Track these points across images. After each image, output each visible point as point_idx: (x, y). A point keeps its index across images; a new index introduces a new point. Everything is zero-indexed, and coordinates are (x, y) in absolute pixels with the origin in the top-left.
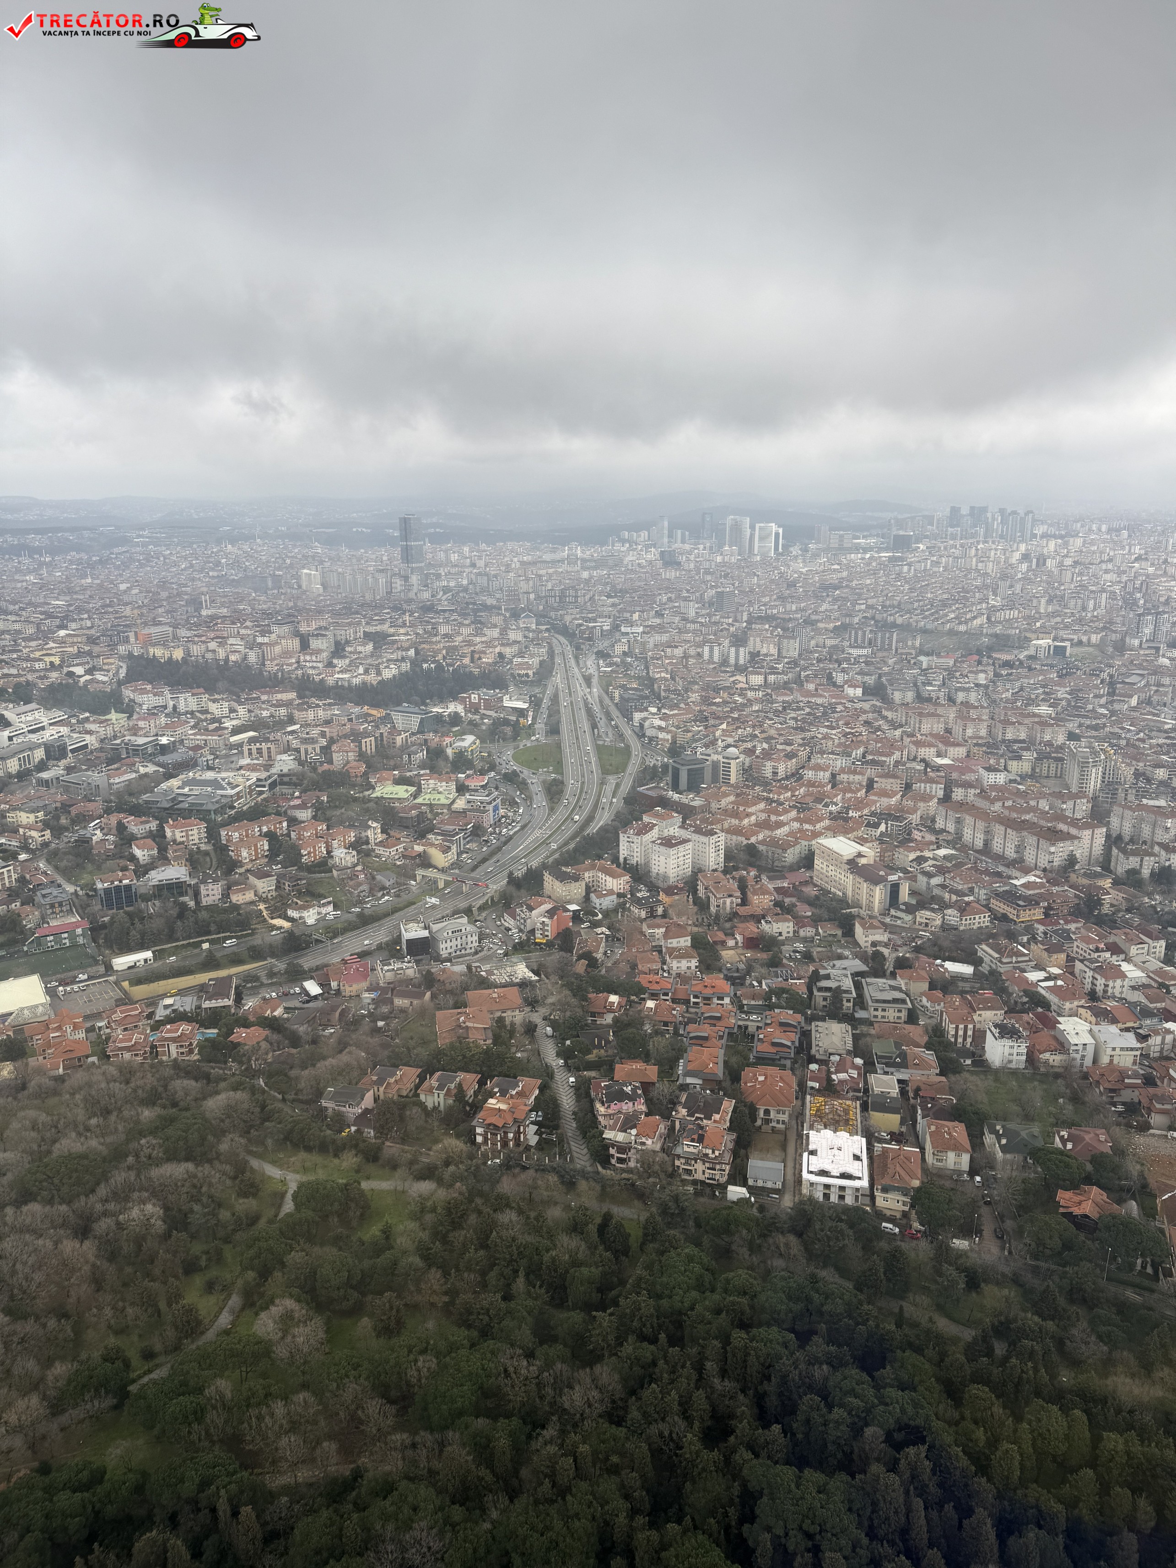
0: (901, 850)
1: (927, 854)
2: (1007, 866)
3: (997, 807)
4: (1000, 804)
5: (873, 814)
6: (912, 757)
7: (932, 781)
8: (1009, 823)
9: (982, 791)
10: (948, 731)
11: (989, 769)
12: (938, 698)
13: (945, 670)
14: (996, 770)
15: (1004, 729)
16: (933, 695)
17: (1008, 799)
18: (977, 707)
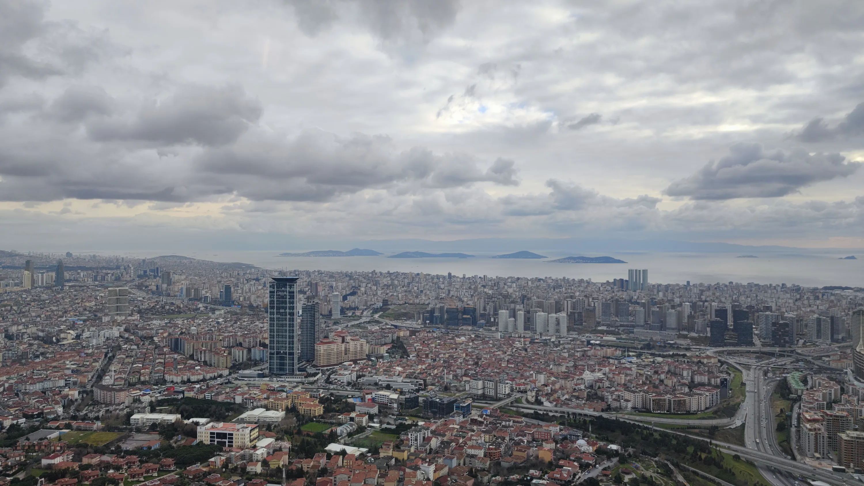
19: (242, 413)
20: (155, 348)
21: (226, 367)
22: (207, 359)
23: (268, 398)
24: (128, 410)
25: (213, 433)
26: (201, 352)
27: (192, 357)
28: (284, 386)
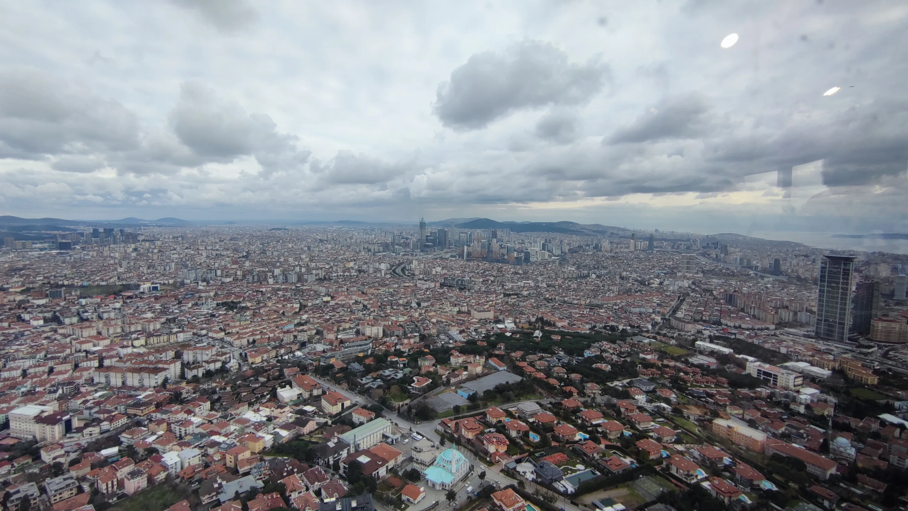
0: (72, 400)
1: (88, 398)
2: (135, 391)
3: (128, 364)
4: (130, 362)
5: (53, 386)
6: (78, 350)
7: (91, 360)
8: (134, 371)
9: (121, 358)
10: (99, 333)
11: (123, 347)
12: (92, 318)
13: (96, 304)
14: (127, 347)
15: (130, 327)
16: (89, 317)
17: (133, 359)
18: (114, 319)
19: (786, 361)
20: (714, 299)
21: (773, 323)
22: (756, 314)
23: (813, 356)
24: (694, 337)
25: (760, 371)
26: (751, 308)
27: (743, 310)
28: (832, 350)
